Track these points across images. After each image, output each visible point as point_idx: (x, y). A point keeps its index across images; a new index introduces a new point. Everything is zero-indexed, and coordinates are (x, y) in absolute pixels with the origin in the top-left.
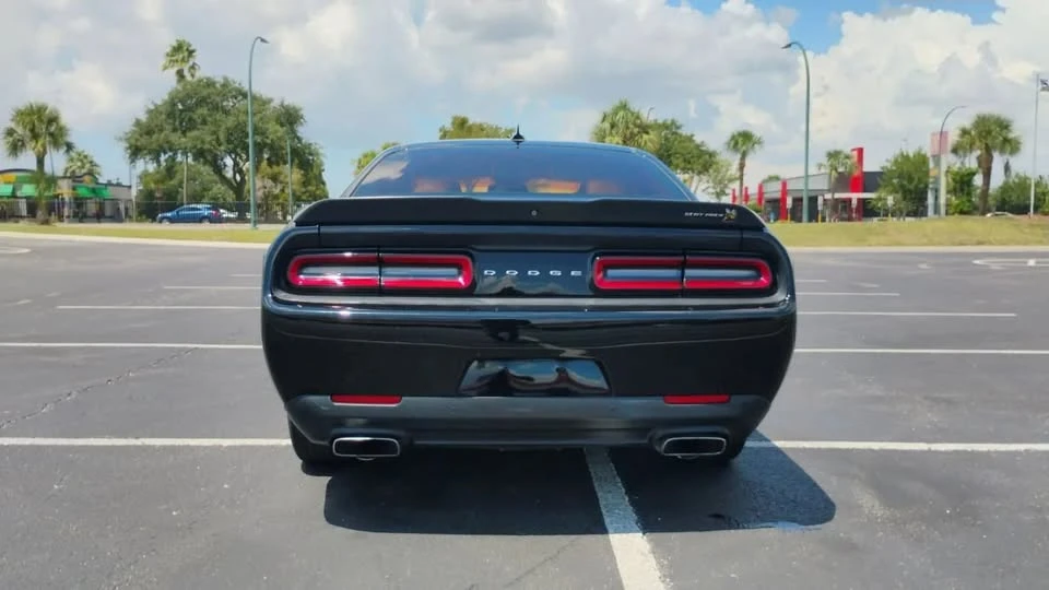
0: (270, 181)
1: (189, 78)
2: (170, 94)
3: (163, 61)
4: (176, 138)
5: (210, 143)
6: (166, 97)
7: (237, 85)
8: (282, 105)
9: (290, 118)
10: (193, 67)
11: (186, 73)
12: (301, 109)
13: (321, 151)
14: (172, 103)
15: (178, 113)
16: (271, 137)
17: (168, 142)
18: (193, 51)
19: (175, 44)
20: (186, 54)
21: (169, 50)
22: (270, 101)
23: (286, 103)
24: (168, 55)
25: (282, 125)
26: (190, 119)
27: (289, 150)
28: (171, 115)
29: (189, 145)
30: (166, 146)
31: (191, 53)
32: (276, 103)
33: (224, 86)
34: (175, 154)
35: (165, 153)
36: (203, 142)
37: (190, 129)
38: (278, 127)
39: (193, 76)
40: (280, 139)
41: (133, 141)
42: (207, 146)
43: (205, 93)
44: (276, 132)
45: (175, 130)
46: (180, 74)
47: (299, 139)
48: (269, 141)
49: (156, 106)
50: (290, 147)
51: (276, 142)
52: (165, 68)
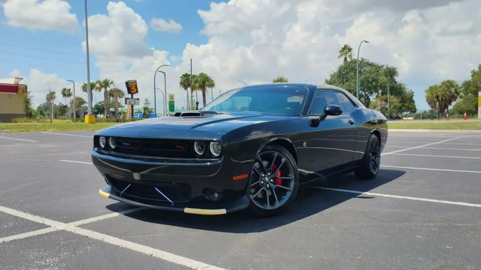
0: (384, 102)
1: (349, 60)
2: (339, 68)
3: (339, 54)
5: (353, 87)
6: (338, 70)
7: (367, 61)
8: (387, 68)
9: (391, 73)
10: (350, 56)
12: (396, 68)
13: (406, 87)
14: (340, 71)
15: (341, 75)
16: (380, 82)
18: (351, 49)
19: (343, 47)
20: (347, 50)
21: (340, 49)
22: (383, 66)
23: (389, 66)
24: (340, 52)
25: (387, 76)
26: (347, 78)
27: (388, 89)
28: (339, 76)
31: (350, 50)
32: (385, 67)
33: (362, 61)
36: (351, 87)
37: (346, 81)
38: (384, 78)
39: (351, 59)
40: (386, 82)
42: (352, 89)
43: (353, 66)
44: (383, 80)
46: (345, 59)
47: (396, 83)
48: (379, 85)
49: (334, 73)
50: (389, 86)
51: (383, 85)
52: (339, 57)
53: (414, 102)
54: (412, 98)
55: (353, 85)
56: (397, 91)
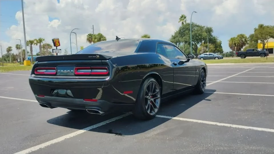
0: (205, 48)
1: (185, 24)
2: (179, 28)
4: (180, 39)
5: (188, 39)
6: (179, 29)
7: (195, 24)
8: (207, 28)
9: (209, 31)
10: (185, 21)
11: (184, 22)
12: (212, 28)
13: (218, 38)
14: (180, 30)
15: (181, 33)
16: (203, 36)
17: (179, 40)
18: (186, 17)
19: (181, 16)
21: (180, 18)
22: (204, 27)
23: (208, 27)
24: (180, 19)
25: (207, 33)
26: (184, 34)
27: (208, 40)
28: (179, 33)
29: (183, 40)
30: (178, 41)
31: (185, 17)
32: (206, 27)
33: (192, 24)
34: (180, 43)
35: (178, 42)
36: (186, 39)
37: (184, 36)
38: (205, 33)
39: (186, 23)
40: (206, 36)
41: (171, 40)
42: (187, 40)
43: (187, 27)
44: (205, 35)
45: (180, 37)
46: (183, 23)
47: (212, 36)
48: (203, 37)
49: (177, 31)
50: (209, 38)
51: (205, 37)
52: (179, 22)
53: (222, 47)
54: (221, 45)
55: (187, 38)
56: (213, 41)
